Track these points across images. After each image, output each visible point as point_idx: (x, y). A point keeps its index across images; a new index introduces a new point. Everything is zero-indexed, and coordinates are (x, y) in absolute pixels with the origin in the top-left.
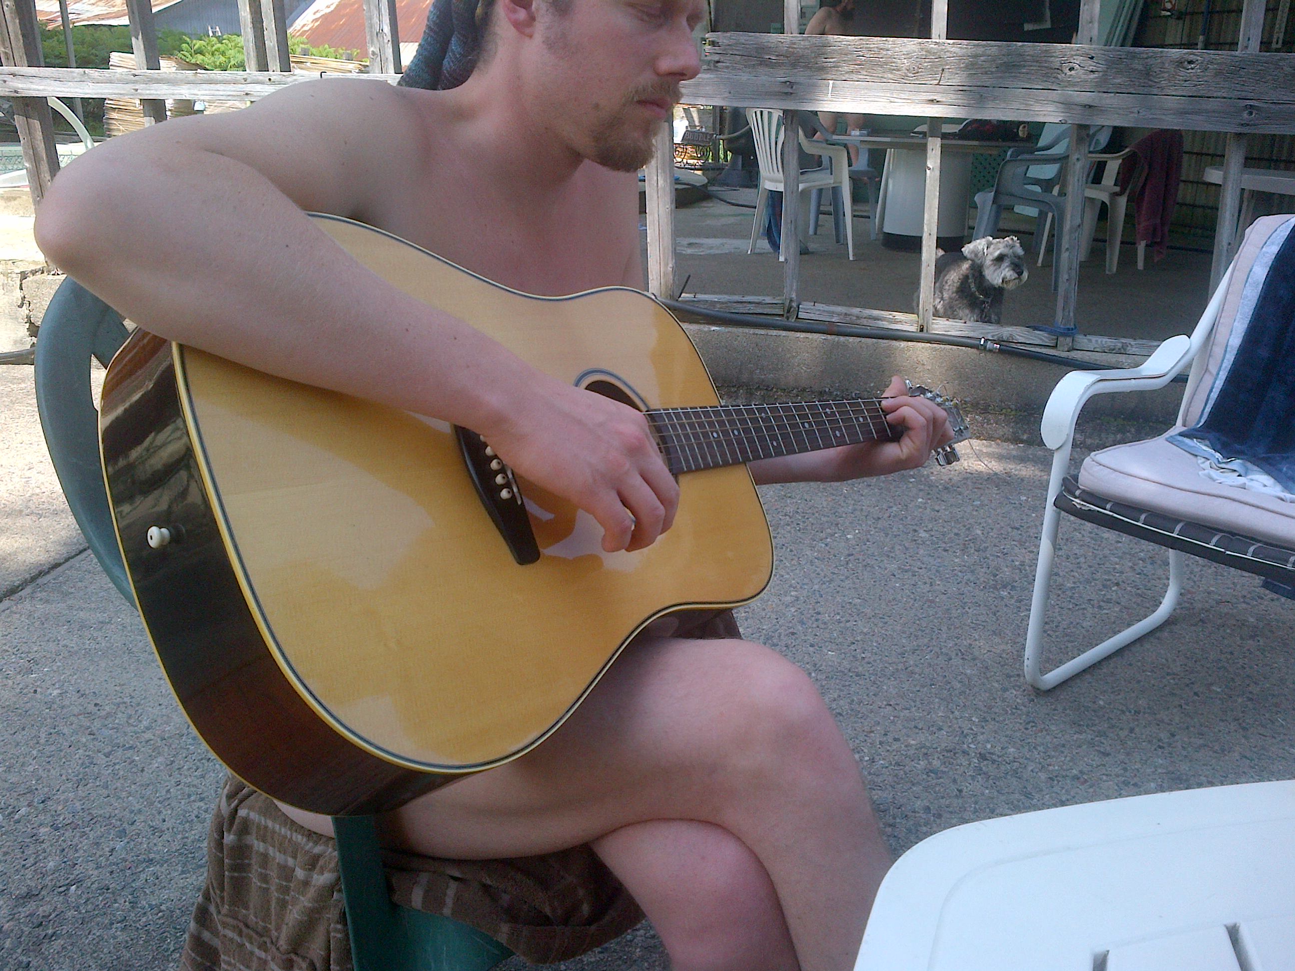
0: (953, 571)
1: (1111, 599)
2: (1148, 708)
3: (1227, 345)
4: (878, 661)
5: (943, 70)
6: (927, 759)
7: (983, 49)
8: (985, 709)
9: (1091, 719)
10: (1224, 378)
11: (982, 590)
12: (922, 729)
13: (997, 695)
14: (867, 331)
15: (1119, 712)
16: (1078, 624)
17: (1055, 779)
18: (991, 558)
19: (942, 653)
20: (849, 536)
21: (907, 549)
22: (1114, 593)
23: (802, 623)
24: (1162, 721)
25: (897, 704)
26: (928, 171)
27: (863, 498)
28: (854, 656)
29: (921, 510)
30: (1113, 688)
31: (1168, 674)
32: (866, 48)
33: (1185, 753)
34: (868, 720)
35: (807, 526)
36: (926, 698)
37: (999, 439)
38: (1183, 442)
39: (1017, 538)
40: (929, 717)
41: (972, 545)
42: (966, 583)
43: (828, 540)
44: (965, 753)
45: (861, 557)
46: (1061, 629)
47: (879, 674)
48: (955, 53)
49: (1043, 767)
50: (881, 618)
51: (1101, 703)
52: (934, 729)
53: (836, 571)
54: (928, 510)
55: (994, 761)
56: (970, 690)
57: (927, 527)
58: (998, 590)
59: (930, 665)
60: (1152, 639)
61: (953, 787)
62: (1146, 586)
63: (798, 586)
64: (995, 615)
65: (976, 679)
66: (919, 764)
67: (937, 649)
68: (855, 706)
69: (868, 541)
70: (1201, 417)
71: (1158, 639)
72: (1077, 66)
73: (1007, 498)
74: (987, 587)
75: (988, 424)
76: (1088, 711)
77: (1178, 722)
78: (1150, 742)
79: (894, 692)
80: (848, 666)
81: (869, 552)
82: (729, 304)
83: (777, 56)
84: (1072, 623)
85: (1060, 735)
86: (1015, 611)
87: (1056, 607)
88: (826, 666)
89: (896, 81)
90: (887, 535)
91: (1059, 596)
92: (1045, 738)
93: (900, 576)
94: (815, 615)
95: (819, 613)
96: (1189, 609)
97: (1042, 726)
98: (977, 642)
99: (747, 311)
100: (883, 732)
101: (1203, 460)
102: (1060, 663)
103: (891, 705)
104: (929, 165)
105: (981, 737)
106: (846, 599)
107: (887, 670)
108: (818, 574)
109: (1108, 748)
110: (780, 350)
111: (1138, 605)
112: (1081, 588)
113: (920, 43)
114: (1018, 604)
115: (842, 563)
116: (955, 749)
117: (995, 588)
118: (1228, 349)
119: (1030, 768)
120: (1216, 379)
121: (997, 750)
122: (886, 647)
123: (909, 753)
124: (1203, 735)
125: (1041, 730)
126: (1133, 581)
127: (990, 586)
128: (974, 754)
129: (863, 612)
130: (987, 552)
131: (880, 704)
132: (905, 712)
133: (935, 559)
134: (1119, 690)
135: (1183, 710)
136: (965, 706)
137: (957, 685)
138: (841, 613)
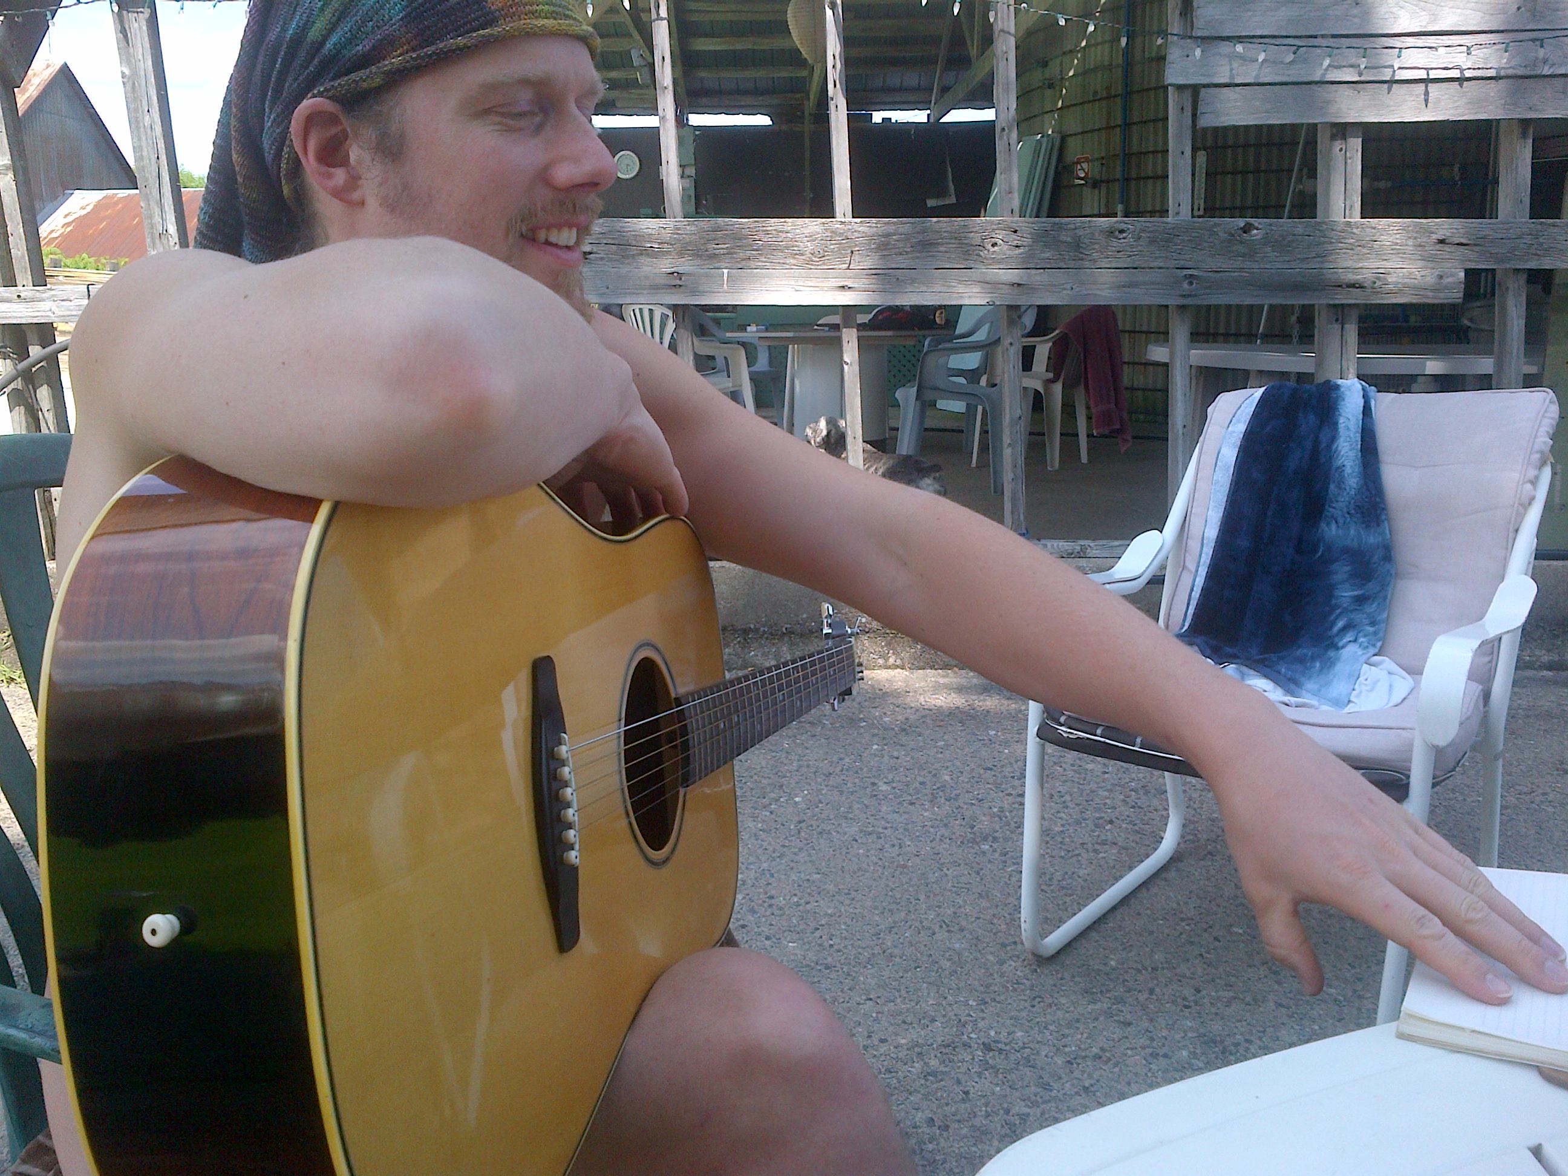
0: (924, 827)
1: (1106, 840)
2: (1166, 962)
3: (1203, 538)
4: (850, 947)
5: (852, 252)
6: (923, 1060)
7: (894, 227)
8: (982, 989)
9: (1103, 985)
10: (1204, 574)
11: (960, 846)
12: (911, 1024)
13: (994, 970)
15: (1134, 972)
16: (1073, 873)
17: (1074, 1062)
18: (965, 807)
19: (923, 927)
20: (797, 799)
21: (867, 807)
22: (1108, 833)
23: (753, 911)
24: (1184, 976)
25: (879, 997)
26: (846, 367)
27: (808, 751)
28: (820, 945)
29: (877, 759)
30: (1123, 943)
31: (1182, 920)
32: (762, 231)
33: (1213, 1010)
36: (912, 985)
39: (991, 781)
40: (918, 1007)
41: (941, 793)
42: (941, 840)
43: (773, 806)
44: (966, 1045)
45: (814, 823)
46: (1055, 882)
47: (853, 963)
48: (863, 233)
49: (1058, 1049)
50: (846, 894)
51: (1113, 963)
52: (926, 1021)
53: (787, 843)
54: (886, 757)
55: (1001, 1051)
56: (962, 968)
57: (886, 777)
58: (977, 843)
59: (910, 943)
61: (957, 1089)
62: (1143, 820)
64: (978, 873)
65: (966, 954)
66: (914, 1067)
67: (917, 924)
69: (821, 802)
70: (1184, 620)
72: (1001, 241)
73: (974, 734)
74: (966, 842)
76: (1099, 975)
77: (1201, 974)
78: (1173, 1002)
79: (873, 983)
80: (814, 958)
81: (823, 816)
83: (660, 243)
84: (1067, 873)
85: (1072, 1008)
86: (1000, 867)
87: (1047, 856)
89: (801, 267)
90: (841, 793)
91: (1047, 843)
92: (1055, 1015)
93: (864, 840)
94: (767, 900)
95: (771, 897)
96: (1193, 842)
97: (1050, 1001)
98: (962, 910)
100: (866, 1034)
102: (1060, 922)
103: (871, 999)
104: (846, 360)
105: (982, 1023)
106: (802, 875)
107: (861, 957)
108: (766, 849)
109: (1128, 1016)
111: (1137, 843)
113: (822, 223)
114: (1003, 858)
115: (792, 833)
116: (953, 1042)
117: (974, 841)
118: (1205, 542)
119: (1043, 1053)
120: (1195, 576)
121: (1003, 1036)
122: (857, 929)
123: (900, 1055)
124: (1231, 986)
125: (1050, 1006)
126: (1128, 816)
127: (968, 841)
128: (976, 1046)
129: (824, 890)
130: (960, 801)
131: (858, 999)
132: (889, 1004)
133: (901, 815)
134: (1131, 945)
135: (1205, 960)
136: (958, 988)
137: (946, 964)
138: (799, 894)
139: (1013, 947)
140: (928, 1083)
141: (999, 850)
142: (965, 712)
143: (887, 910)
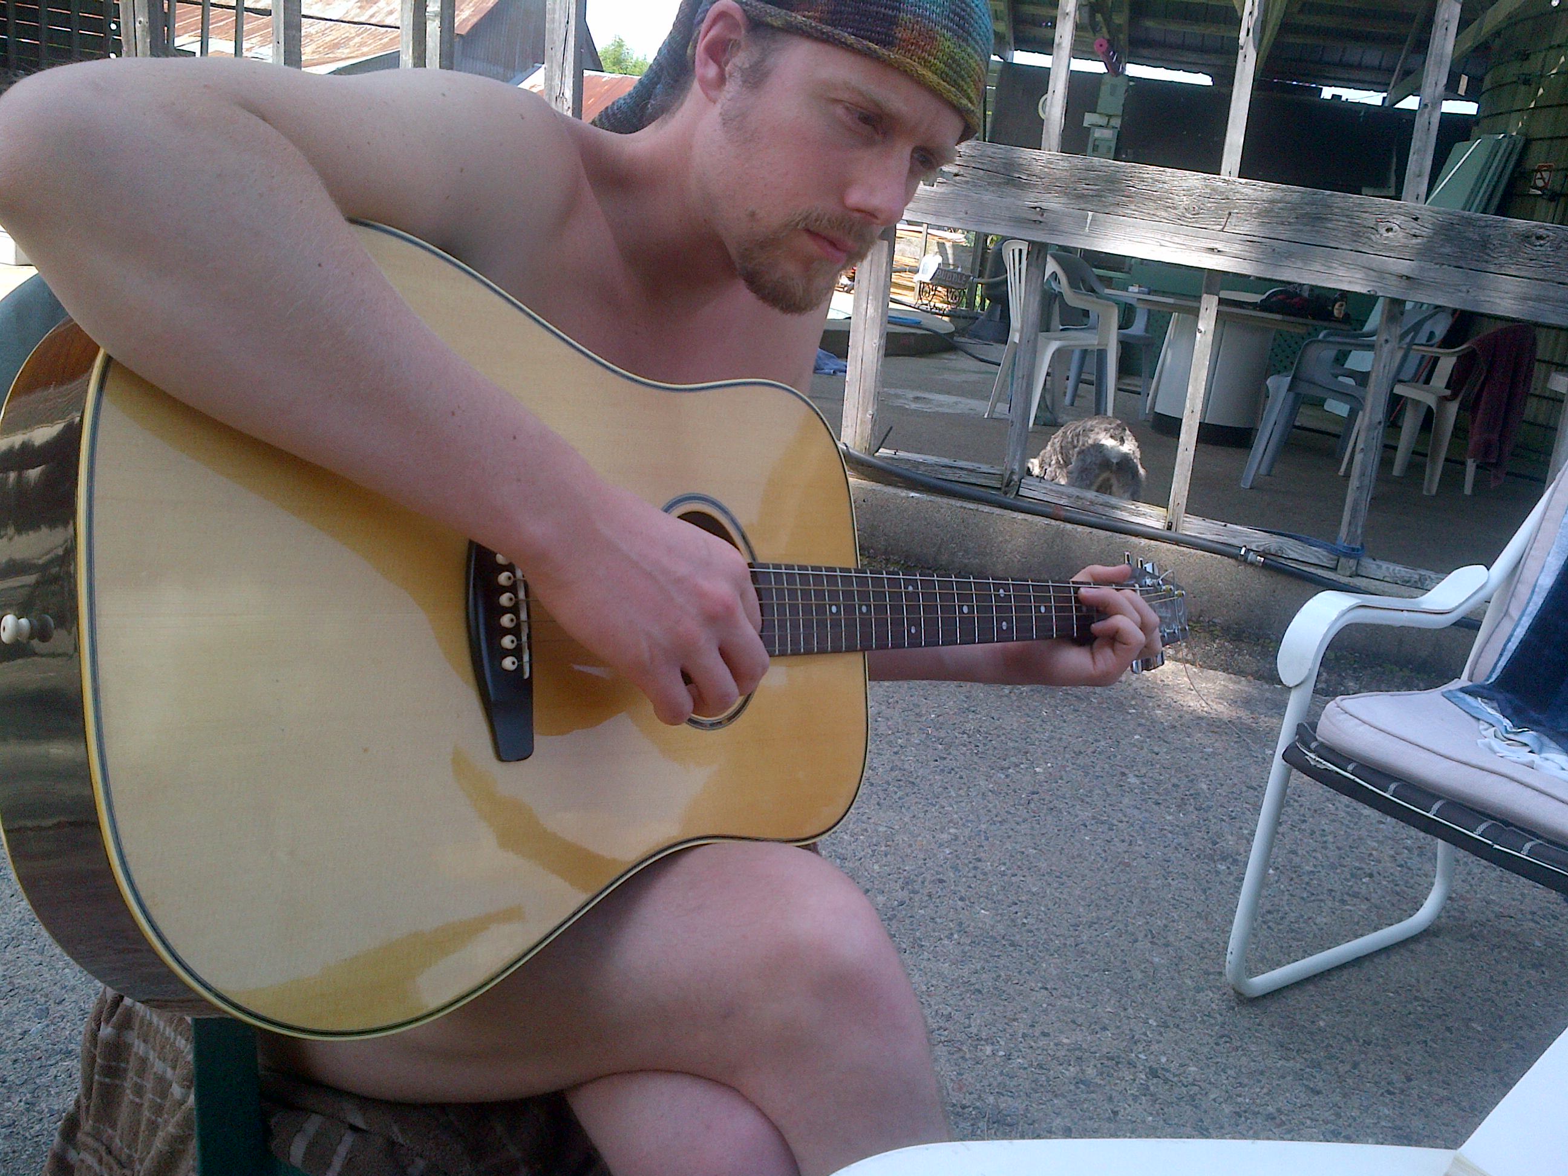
0: (1162, 830)
1: (1359, 893)
2: (1383, 1039)
3: (1535, 586)
4: (1043, 931)
5: (1230, 214)
6: (1080, 1066)
7: (1281, 194)
8: (1168, 1011)
9: (1304, 1044)
10: (1527, 625)
11: (1194, 859)
12: (1080, 1025)
13: (1187, 994)
14: (1101, 521)
15: (1342, 1039)
16: (1309, 918)
17: (1243, 1114)
18: (1213, 821)
19: (1127, 931)
20: (1038, 770)
21: (1108, 795)
22: (1364, 885)
23: (955, 868)
24: (1398, 1059)
25: (1055, 989)
26: (1198, 335)
27: (1065, 724)
28: (1013, 921)
29: (1136, 749)
30: (1340, 1006)
31: (1416, 998)
32: (1138, 177)
33: (1420, 1105)
34: (1014, 1003)
35: (988, 749)
36: (1094, 986)
37: (1249, 674)
38: (1464, 700)
39: (1251, 801)
40: (1094, 1011)
41: (1192, 800)
42: (1176, 848)
43: (1010, 770)
44: (1131, 1064)
45: (1048, 798)
46: (1286, 922)
47: (1041, 948)
48: (1247, 195)
49: (1229, 1097)
50: (1057, 877)
51: (1322, 1024)
52: (1097, 1028)
53: (1013, 810)
54: (1145, 751)
55: (1166, 1081)
56: (1154, 984)
57: (1139, 771)
58: (1215, 861)
59: (1108, 943)
60: (1402, 951)
61: (1107, 1106)
62: (1407, 882)
63: (961, 823)
64: (1204, 891)
65: (1164, 971)
66: (1067, 1070)
67: (1121, 926)
68: (1000, 984)
69: (1061, 779)
70: (1493, 671)
71: (1412, 951)
72: (1397, 227)
74: (1202, 857)
75: (1239, 655)
76: (1302, 1032)
77: (1418, 1063)
78: (1377, 1084)
79: (1055, 973)
80: (1003, 932)
81: (1059, 793)
82: (936, 468)
83: (1029, 175)
84: (1302, 916)
85: (1260, 1058)
86: (1231, 891)
87: (1286, 893)
88: (975, 928)
89: (1170, 221)
90: (1087, 774)
91: (1292, 879)
92: (1239, 1060)
93: (1094, 828)
94: (974, 861)
95: (979, 860)
96: (1458, 919)
97: (1239, 1044)
98: (1175, 924)
99: (956, 479)
100: (1029, 1022)
101: (1486, 726)
103: (1046, 989)
104: (1201, 328)
105: (1157, 1045)
106: (1018, 847)
107: (1051, 944)
108: (989, 811)
109: (1321, 1084)
110: (991, 530)
111: (1393, 905)
112: (1323, 873)
113: (1205, 179)
115: (1022, 802)
116: (1119, 1057)
117: (1211, 858)
118: (1537, 589)
119: (1212, 1096)
120: (1516, 626)
122: (1057, 915)
123: (1058, 1054)
124: (1448, 1084)
125: (1236, 1049)
126: (1391, 874)
127: (1205, 856)
128: (1142, 1067)
129: (1036, 866)
130: (1210, 813)
131: (1033, 985)
132: (1064, 1000)
133: (1142, 813)
134: (1349, 1011)
135: (1428, 1049)
136: (1143, 1004)
137: (1139, 975)
138: (1008, 864)
139: (1217, 977)
140: (1078, 1091)
141: (1233, 874)
142: (1245, 724)
143: (1094, 904)
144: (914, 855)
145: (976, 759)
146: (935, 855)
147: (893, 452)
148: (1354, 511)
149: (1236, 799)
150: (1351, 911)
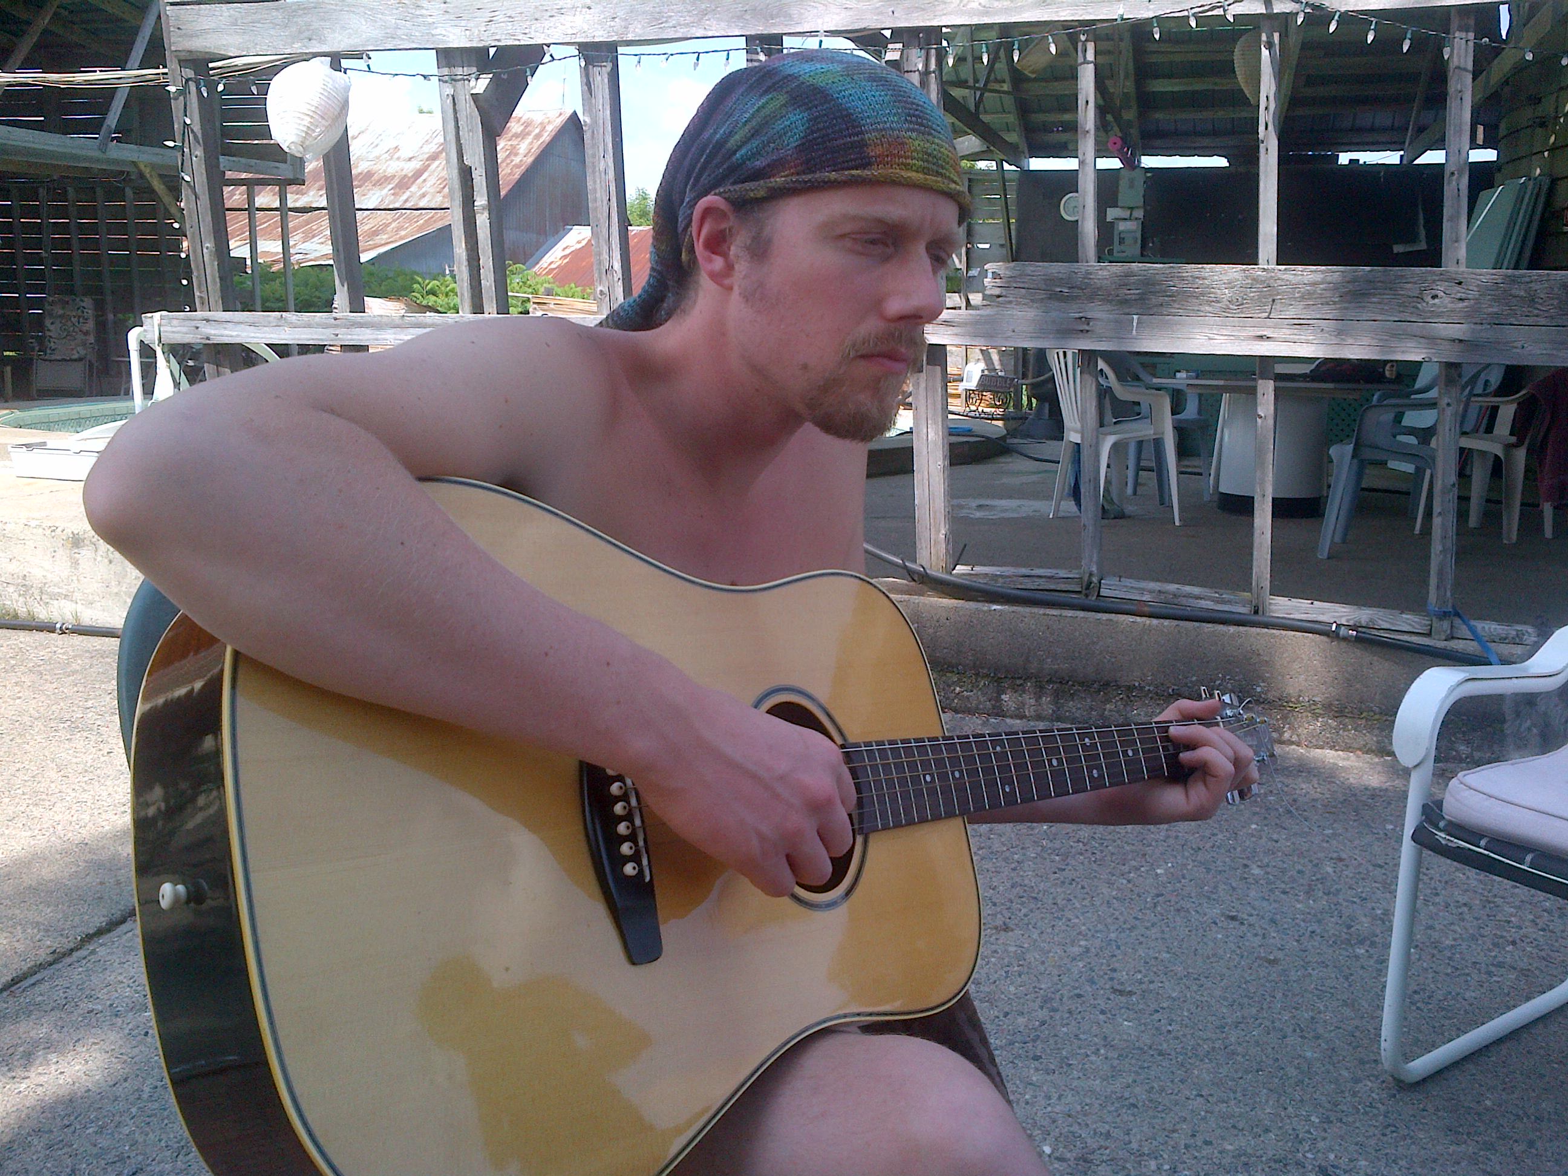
1: (1504, 963)
4: (1189, 1037)
5: (1274, 301)
7: (1322, 276)
8: (1328, 1106)
9: (1473, 1126)
11: (1331, 946)
12: (1243, 1129)
13: (1345, 1086)
14: (1186, 613)
15: (1513, 1118)
16: (1458, 994)
18: (1345, 904)
19: (1274, 1028)
20: (1159, 871)
21: (1234, 889)
22: (1508, 954)
23: (1092, 981)
25: (1211, 1095)
26: (1258, 420)
28: (1157, 1029)
29: (1254, 839)
30: (1504, 1083)
32: (1177, 276)
34: (1172, 1114)
35: (1106, 856)
36: (1251, 1088)
37: (1360, 749)
40: (1253, 1113)
41: (1320, 886)
42: (1311, 936)
43: (1132, 875)
44: (1299, 1164)
45: (1173, 899)
46: (1435, 1001)
47: (1190, 1054)
48: (1287, 280)
50: (1195, 979)
51: (1488, 1103)
52: (1259, 1131)
53: (1140, 916)
54: (1264, 840)
56: (1309, 1079)
57: (1261, 861)
58: (1352, 946)
59: (1257, 1042)
63: (1090, 934)
64: (1347, 979)
65: (1318, 1065)
67: (1267, 1023)
68: (1155, 1096)
69: (1184, 877)
72: (1442, 294)
73: (1368, 826)
74: (1339, 942)
75: (1344, 731)
76: (1469, 1114)
79: (1208, 1078)
80: (1148, 1042)
81: (1184, 893)
82: (1015, 578)
83: (1070, 288)
84: (1450, 993)
85: (1430, 1145)
86: (1374, 975)
87: (1430, 970)
88: (1120, 1041)
89: (1215, 314)
90: (1208, 870)
91: (1433, 956)
92: (1409, 1149)
93: (1225, 924)
94: (1109, 972)
95: (1114, 970)
97: (1406, 1132)
98: (1322, 1015)
99: (1036, 587)
100: (1190, 1132)
102: (1432, 1047)
103: (1202, 1096)
104: (1261, 413)
105: (1323, 1143)
106: (1151, 952)
107: (1200, 1049)
108: (1117, 919)
110: (1077, 634)
112: (1464, 946)
113: (1244, 270)
114: (1379, 966)
115: (1148, 906)
116: (1285, 1158)
117: (1348, 942)
121: (1344, 1162)
122: (1201, 1018)
123: (1224, 1161)
125: (1404, 1138)
126: (1535, 939)
127: (1341, 941)
128: (1311, 1167)
129: (1172, 971)
130: (1341, 896)
131: (1188, 1093)
132: (1221, 1105)
133: (1270, 904)
134: (1514, 1087)
136: (1302, 1101)
137: (1292, 1071)
138: (1144, 971)
139: (1373, 1066)
141: (1375, 958)
142: (1361, 801)
143: (1236, 1003)
144: (1047, 972)
145: (1095, 866)
146: (1069, 970)
147: (969, 568)
148: (1441, 573)
149: (1363, 879)
150: (1498, 982)
